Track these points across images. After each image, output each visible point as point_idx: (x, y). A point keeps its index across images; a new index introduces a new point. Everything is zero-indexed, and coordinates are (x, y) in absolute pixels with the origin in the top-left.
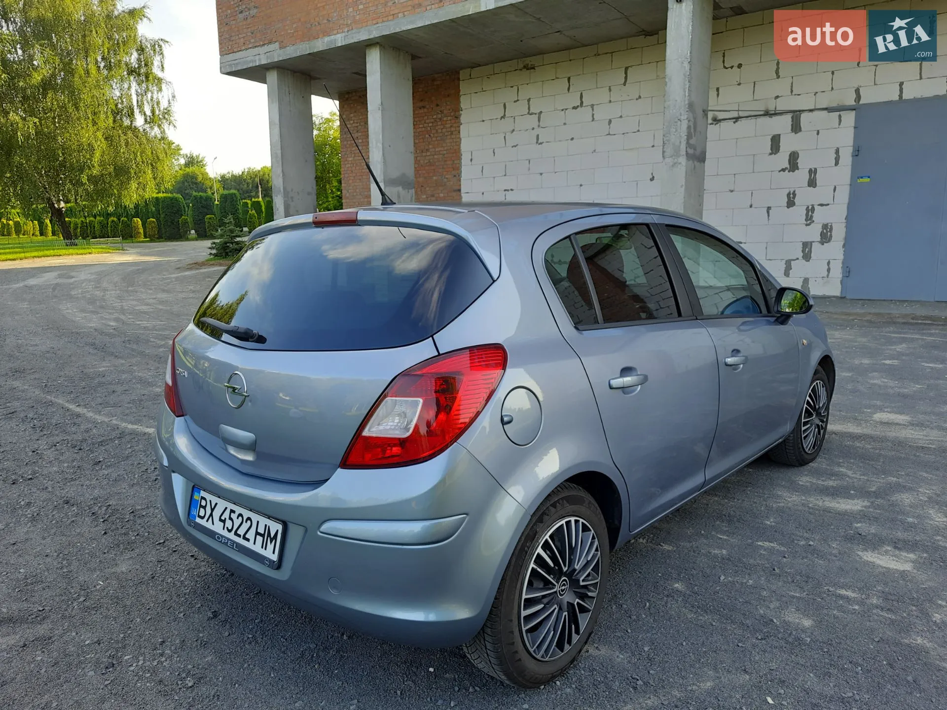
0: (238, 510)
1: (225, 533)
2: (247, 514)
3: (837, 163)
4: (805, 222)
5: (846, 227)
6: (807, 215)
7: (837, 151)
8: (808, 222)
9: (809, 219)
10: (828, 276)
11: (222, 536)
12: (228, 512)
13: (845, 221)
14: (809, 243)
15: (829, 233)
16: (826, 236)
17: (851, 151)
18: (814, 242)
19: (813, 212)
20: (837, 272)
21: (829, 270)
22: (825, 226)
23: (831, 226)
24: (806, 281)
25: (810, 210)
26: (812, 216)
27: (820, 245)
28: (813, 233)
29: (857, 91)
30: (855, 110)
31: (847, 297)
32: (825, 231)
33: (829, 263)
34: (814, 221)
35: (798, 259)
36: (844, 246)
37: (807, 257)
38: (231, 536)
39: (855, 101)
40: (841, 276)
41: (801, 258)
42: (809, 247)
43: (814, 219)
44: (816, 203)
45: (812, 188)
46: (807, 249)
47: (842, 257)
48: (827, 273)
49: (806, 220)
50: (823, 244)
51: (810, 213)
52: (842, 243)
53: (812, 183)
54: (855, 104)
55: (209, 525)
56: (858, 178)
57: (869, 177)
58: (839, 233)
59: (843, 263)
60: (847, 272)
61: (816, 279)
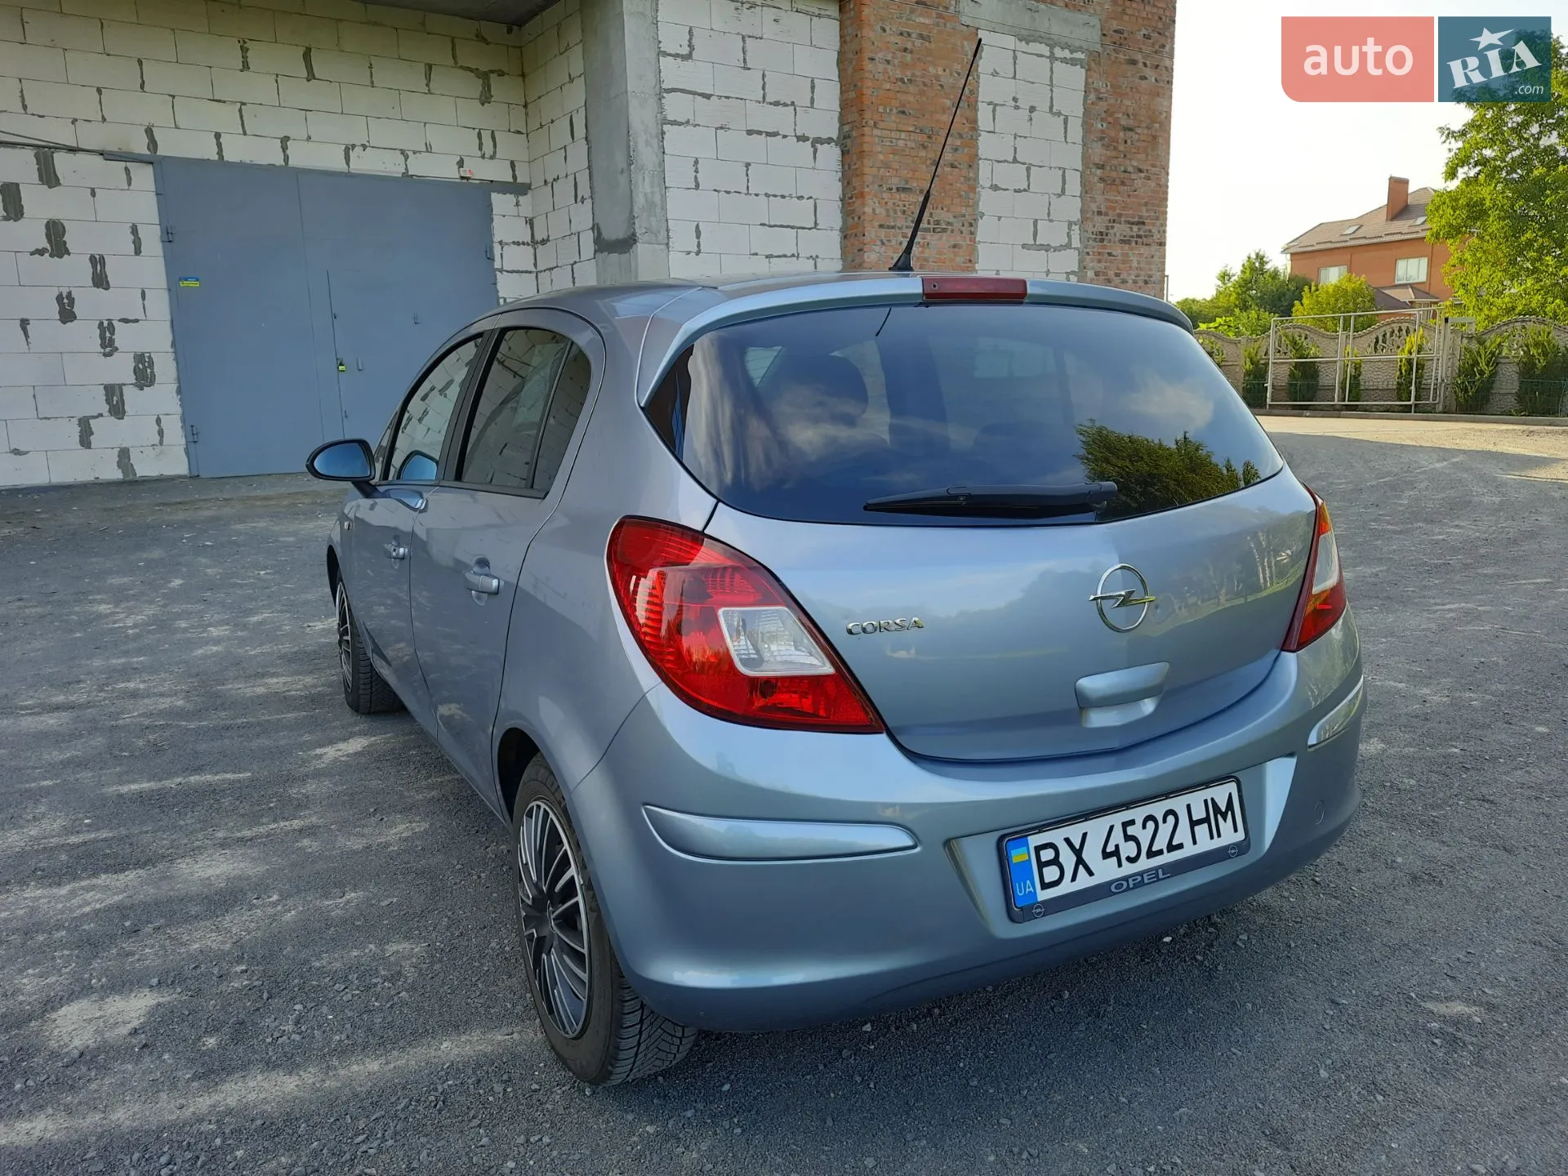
0: (1138, 814)
1: (1128, 869)
2: (1158, 809)
3: (138, 252)
4: (102, 350)
5: (176, 359)
6: (102, 336)
7: (134, 230)
8: (108, 350)
9: (108, 345)
10: (161, 443)
11: (1126, 878)
12: (1119, 830)
13: (171, 350)
14: (117, 387)
15: (149, 370)
16: (144, 375)
17: (159, 233)
18: (125, 385)
19: (112, 333)
20: (175, 434)
21: (161, 433)
22: (140, 358)
23: (150, 357)
24: (124, 454)
25: (106, 332)
26: (112, 341)
27: (136, 390)
28: (121, 369)
29: (149, 131)
30: (152, 163)
31: (201, 476)
32: (141, 366)
33: (158, 421)
34: (117, 349)
35: (101, 415)
36: (179, 391)
37: (118, 411)
38: (1144, 864)
39: (149, 149)
40: (183, 441)
41: (106, 413)
42: (118, 393)
43: (116, 344)
44: (115, 316)
45: (101, 290)
46: (115, 398)
47: (179, 410)
48: (158, 438)
49: (103, 346)
50: (142, 389)
51: (108, 334)
52: (175, 387)
53: (100, 280)
54: (148, 153)
55: (1084, 881)
56: (180, 280)
57: (197, 280)
58: (165, 368)
59: (183, 420)
60: (193, 436)
61: (142, 449)
